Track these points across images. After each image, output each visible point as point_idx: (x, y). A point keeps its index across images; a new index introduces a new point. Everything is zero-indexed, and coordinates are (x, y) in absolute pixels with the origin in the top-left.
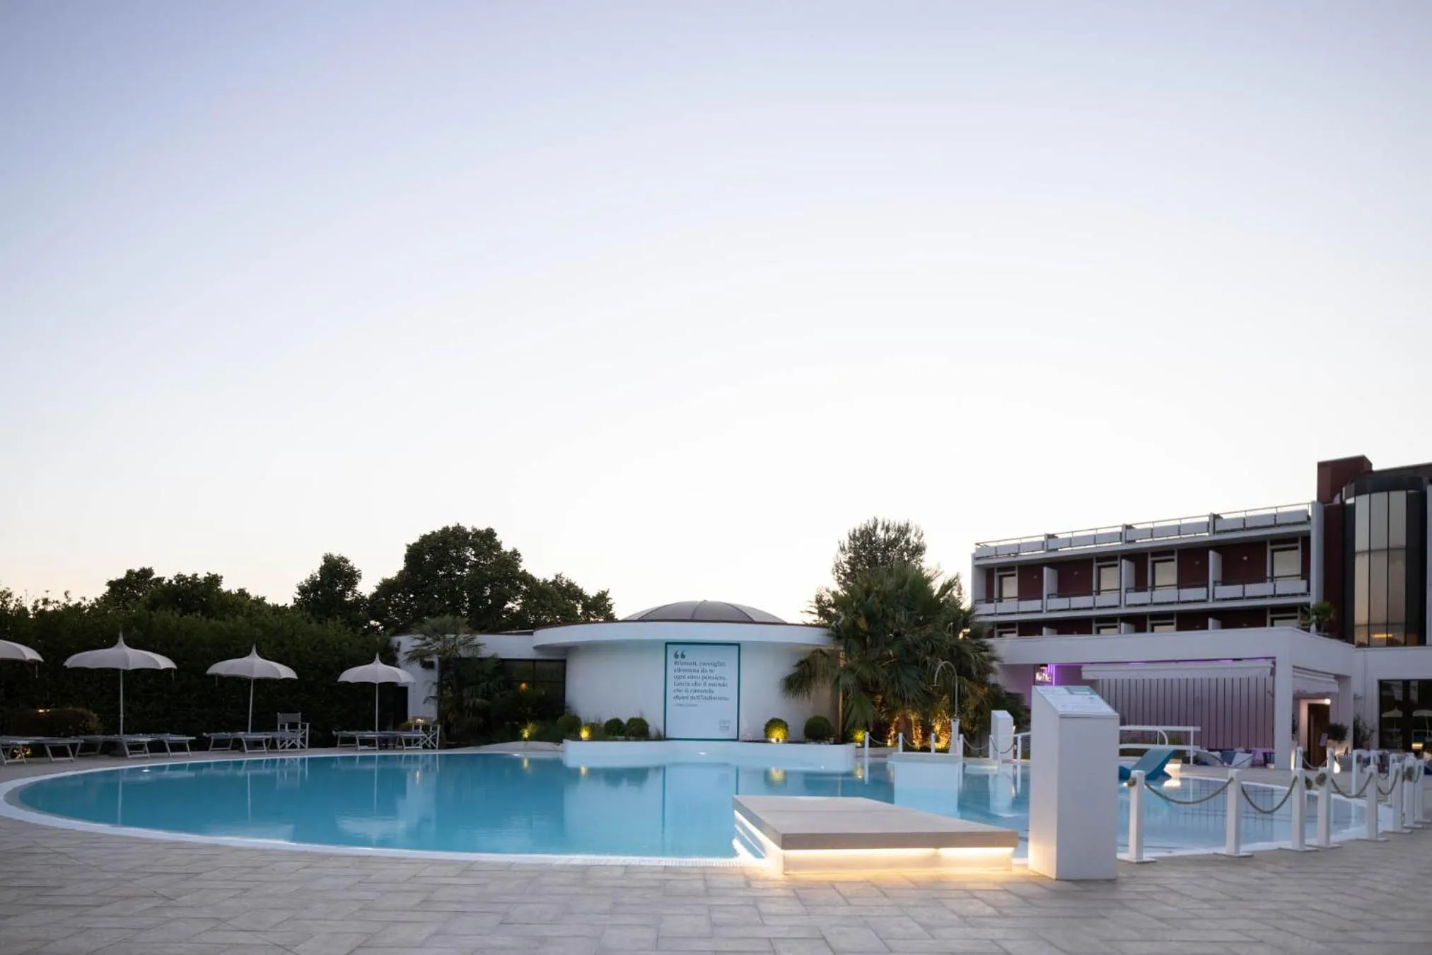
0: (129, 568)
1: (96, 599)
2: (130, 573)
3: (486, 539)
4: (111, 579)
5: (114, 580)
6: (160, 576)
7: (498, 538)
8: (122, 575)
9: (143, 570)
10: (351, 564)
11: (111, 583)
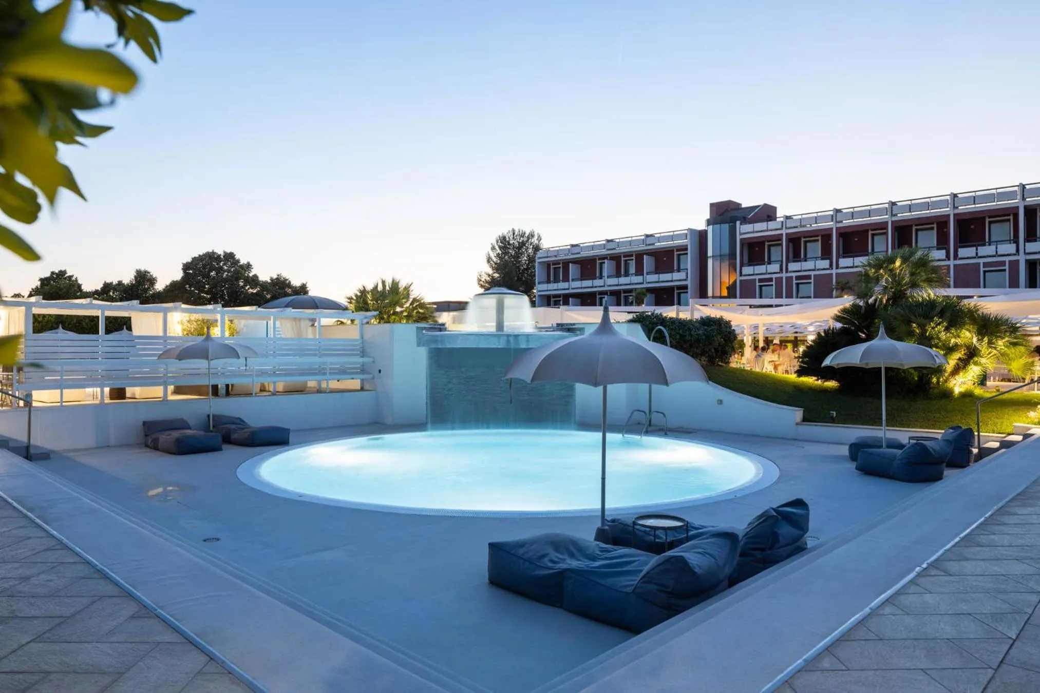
0: (52, 271)
1: (32, 289)
2: (53, 273)
3: (230, 256)
4: (41, 277)
5: (43, 277)
6: (71, 274)
7: (237, 257)
8: (48, 275)
9: (61, 271)
10: (151, 274)
11: (41, 280)
